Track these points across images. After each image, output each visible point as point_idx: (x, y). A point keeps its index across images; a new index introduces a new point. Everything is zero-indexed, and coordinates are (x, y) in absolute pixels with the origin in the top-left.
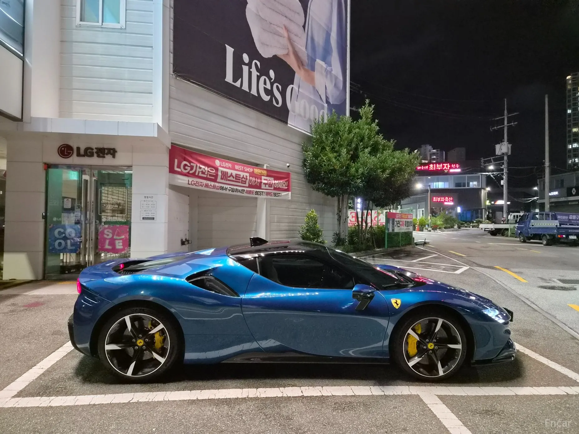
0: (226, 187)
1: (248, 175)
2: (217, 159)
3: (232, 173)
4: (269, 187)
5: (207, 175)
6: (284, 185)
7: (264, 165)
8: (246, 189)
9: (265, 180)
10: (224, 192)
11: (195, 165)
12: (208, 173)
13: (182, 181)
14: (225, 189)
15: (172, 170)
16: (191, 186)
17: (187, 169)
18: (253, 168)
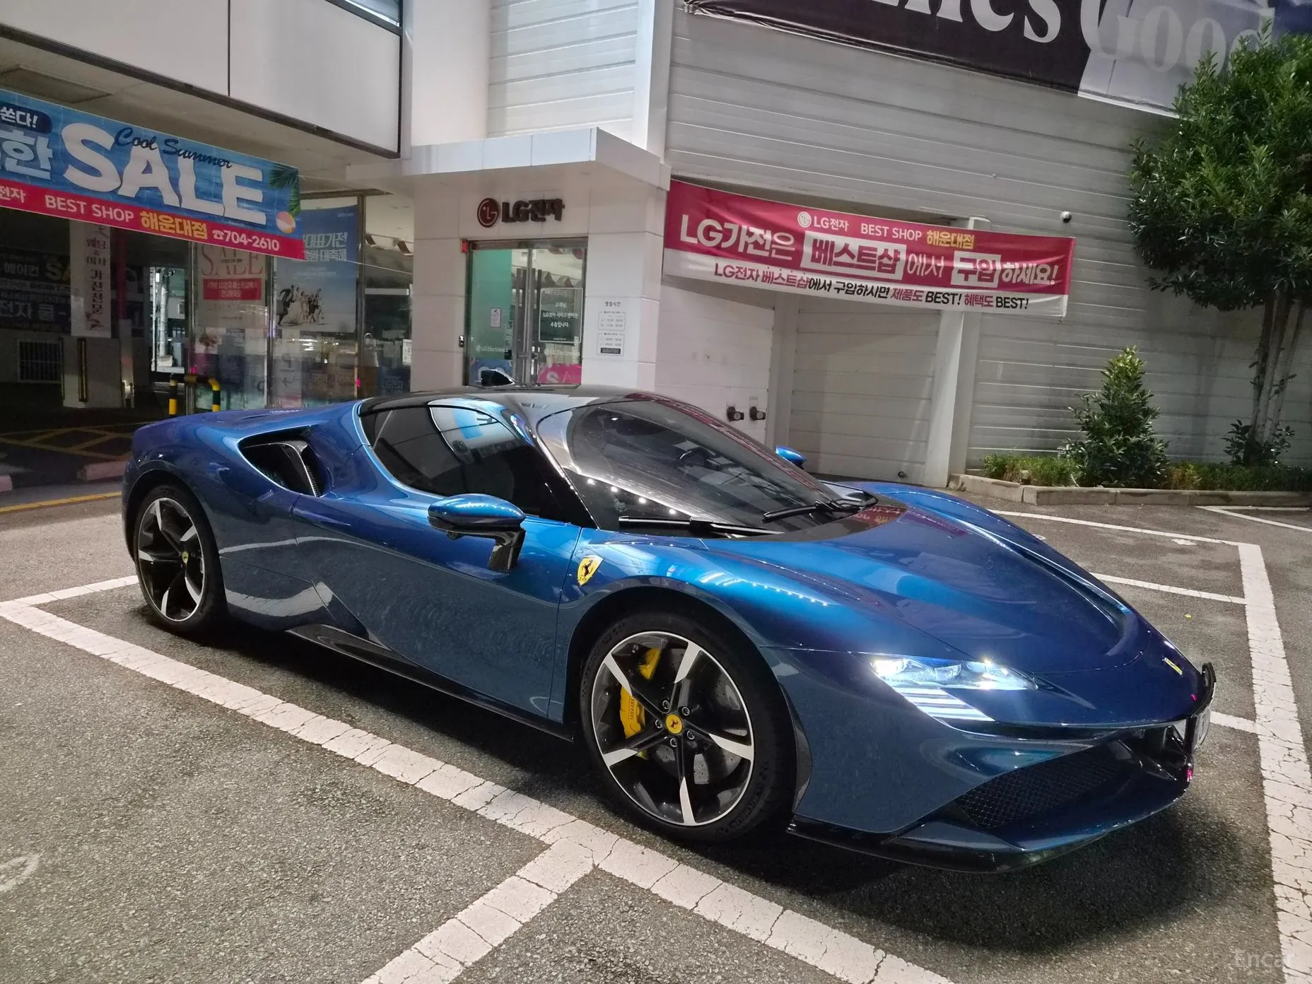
0: (828, 282)
1: (902, 248)
2: (805, 210)
3: (846, 246)
4: (980, 279)
5: (770, 251)
6: (1040, 275)
7: (968, 219)
8: (892, 286)
9: (963, 260)
10: (822, 293)
11: (735, 228)
12: (773, 246)
13: (701, 266)
14: (824, 285)
15: (672, 240)
16: (723, 280)
17: (714, 239)
18: (924, 230)
